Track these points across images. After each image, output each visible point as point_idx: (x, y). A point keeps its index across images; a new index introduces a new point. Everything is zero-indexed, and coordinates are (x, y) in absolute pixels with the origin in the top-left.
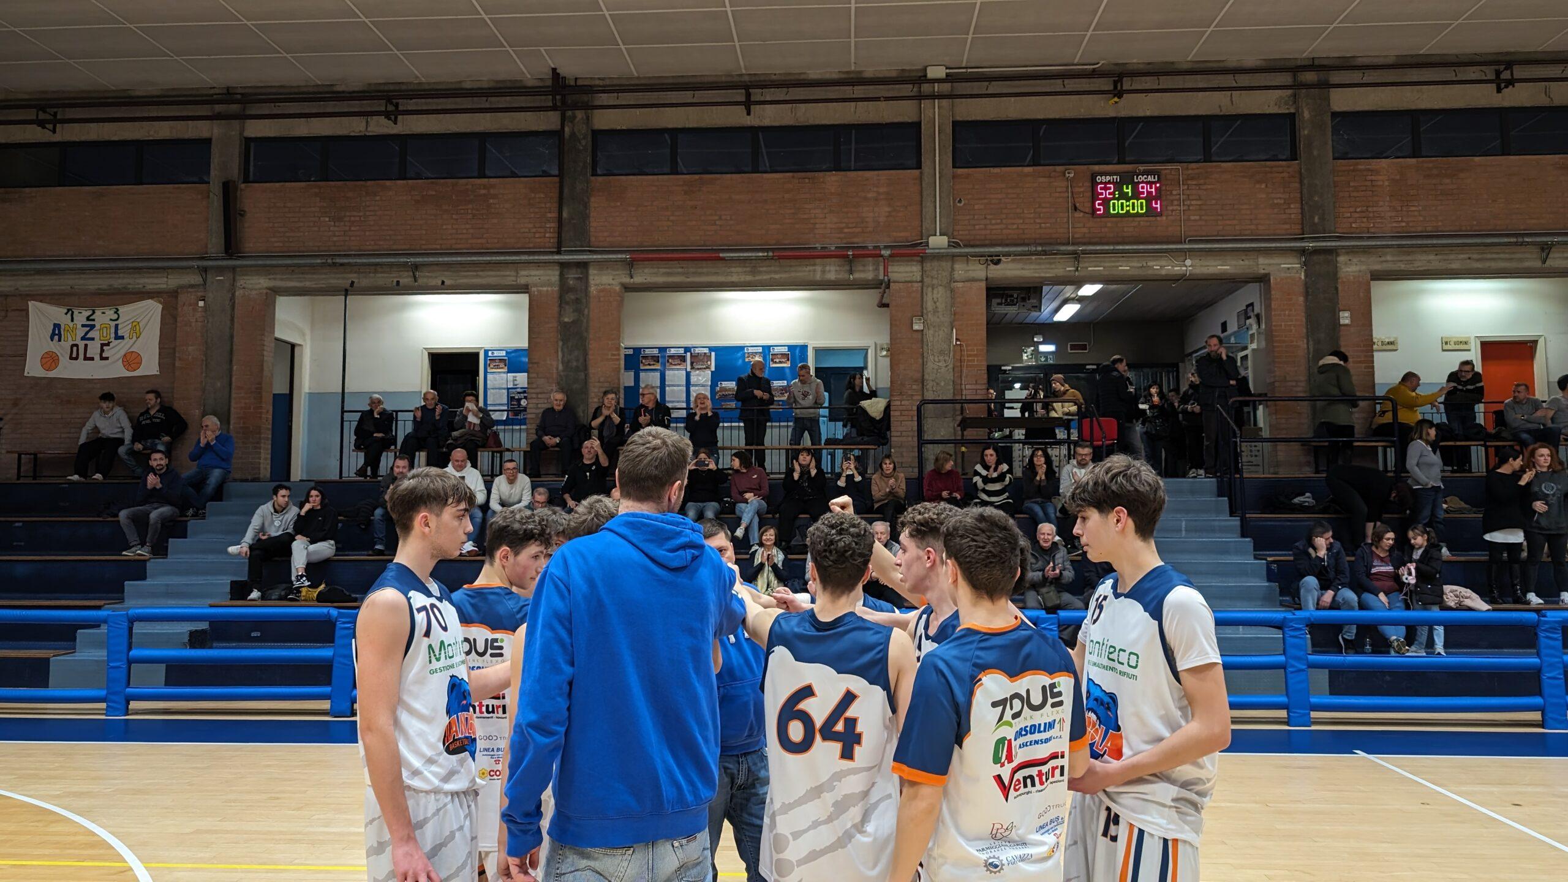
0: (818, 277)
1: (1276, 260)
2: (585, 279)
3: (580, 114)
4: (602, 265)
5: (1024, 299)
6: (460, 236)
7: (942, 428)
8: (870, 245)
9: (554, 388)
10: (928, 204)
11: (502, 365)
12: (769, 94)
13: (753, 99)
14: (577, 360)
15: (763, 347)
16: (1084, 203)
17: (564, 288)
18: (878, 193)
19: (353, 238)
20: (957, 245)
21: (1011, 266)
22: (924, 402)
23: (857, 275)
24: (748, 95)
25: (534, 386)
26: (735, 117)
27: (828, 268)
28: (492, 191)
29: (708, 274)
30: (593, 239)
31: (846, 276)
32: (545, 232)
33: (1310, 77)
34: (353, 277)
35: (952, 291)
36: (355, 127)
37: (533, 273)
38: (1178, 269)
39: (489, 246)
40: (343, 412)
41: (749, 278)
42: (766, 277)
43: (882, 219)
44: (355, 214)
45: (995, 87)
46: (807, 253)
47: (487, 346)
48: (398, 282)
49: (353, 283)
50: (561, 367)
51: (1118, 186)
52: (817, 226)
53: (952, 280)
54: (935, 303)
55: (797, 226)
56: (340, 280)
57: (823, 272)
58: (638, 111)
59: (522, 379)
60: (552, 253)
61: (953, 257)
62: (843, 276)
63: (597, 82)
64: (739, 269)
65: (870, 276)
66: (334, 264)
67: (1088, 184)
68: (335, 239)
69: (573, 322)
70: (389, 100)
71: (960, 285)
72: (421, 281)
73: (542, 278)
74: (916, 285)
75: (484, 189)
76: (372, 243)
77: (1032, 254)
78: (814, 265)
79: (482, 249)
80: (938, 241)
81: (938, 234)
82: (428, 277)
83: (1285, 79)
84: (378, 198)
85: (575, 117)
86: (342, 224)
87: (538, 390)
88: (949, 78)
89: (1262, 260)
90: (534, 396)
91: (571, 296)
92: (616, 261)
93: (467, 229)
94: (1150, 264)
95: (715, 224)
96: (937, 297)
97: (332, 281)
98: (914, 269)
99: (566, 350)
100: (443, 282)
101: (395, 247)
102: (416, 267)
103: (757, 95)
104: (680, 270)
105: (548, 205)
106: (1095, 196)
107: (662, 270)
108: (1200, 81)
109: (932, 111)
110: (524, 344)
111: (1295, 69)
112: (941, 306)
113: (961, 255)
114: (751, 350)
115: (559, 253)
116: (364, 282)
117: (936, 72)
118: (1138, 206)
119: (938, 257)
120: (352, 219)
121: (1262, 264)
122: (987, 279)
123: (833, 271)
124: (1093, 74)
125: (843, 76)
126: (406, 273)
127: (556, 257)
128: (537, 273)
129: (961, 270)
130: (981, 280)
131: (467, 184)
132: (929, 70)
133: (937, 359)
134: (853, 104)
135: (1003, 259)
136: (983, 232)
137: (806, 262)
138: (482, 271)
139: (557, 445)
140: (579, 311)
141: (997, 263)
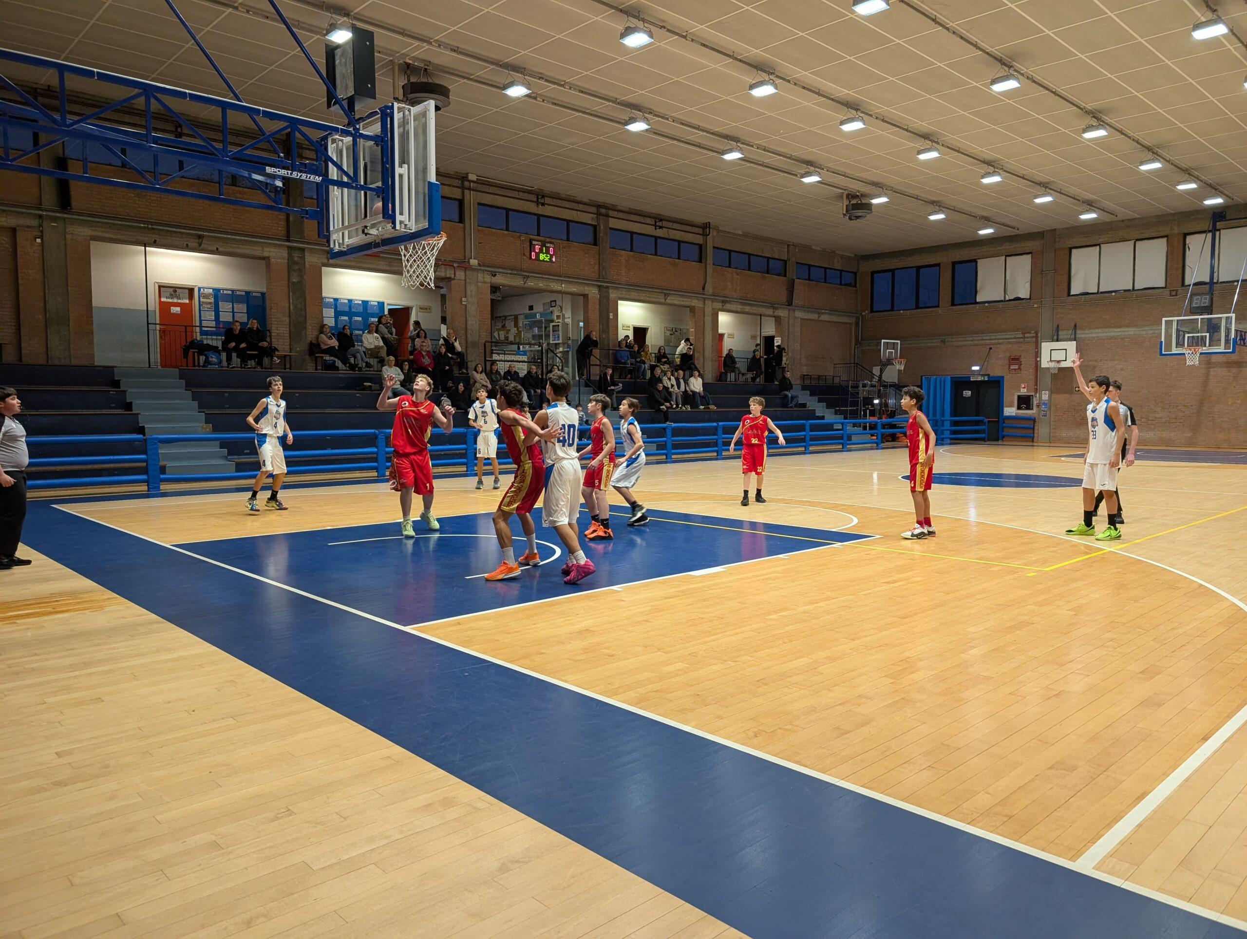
1: (590, 288)
2: (303, 258)
4: (312, 251)
6: (226, 222)
16: (528, 254)
17: (290, 261)
19: (153, 211)
20: (480, 265)
21: (501, 278)
28: (245, 196)
32: (279, 227)
33: (603, 211)
34: (155, 237)
35: (477, 286)
37: (272, 250)
38: (559, 288)
39: (244, 230)
40: (148, 324)
44: (154, 195)
48: (187, 245)
49: (156, 241)
50: (291, 307)
51: (541, 247)
53: (478, 281)
54: (471, 292)
56: (146, 238)
60: (283, 240)
67: (528, 244)
68: (140, 210)
69: (297, 282)
71: (481, 284)
72: (203, 246)
73: (278, 254)
74: (462, 282)
75: (240, 194)
76: (167, 217)
77: (507, 273)
79: (240, 231)
80: (473, 262)
82: (207, 244)
83: (594, 210)
88: (478, 181)
89: (586, 288)
91: (297, 267)
92: (320, 250)
93: (230, 217)
94: (550, 284)
96: (471, 289)
97: (140, 238)
98: (462, 273)
99: (294, 298)
100: (217, 249)
101: (183, 221)
102: (200, 237)
108: (567, 204)
109: (469, 196)
111: (599, 206)
112: (474, 293)
113: (481, 270)
115: (289, 241)
116: (164, 241)
117: (472, 177)
119: (473, 269)
120: (152, 198)
121: (587, 290)
122: (491, 282)
124: (529, 192)
126: (193, 240)
127: (286, 243)
128: (275, 250)
129: (481, 277)
130: (488, 283)
131: (229, 189)
132: (469, 174)
135: (497, 274)
136: (490, 260)
138: (241, 245)
140: (300, 276)
141: (495, 275)
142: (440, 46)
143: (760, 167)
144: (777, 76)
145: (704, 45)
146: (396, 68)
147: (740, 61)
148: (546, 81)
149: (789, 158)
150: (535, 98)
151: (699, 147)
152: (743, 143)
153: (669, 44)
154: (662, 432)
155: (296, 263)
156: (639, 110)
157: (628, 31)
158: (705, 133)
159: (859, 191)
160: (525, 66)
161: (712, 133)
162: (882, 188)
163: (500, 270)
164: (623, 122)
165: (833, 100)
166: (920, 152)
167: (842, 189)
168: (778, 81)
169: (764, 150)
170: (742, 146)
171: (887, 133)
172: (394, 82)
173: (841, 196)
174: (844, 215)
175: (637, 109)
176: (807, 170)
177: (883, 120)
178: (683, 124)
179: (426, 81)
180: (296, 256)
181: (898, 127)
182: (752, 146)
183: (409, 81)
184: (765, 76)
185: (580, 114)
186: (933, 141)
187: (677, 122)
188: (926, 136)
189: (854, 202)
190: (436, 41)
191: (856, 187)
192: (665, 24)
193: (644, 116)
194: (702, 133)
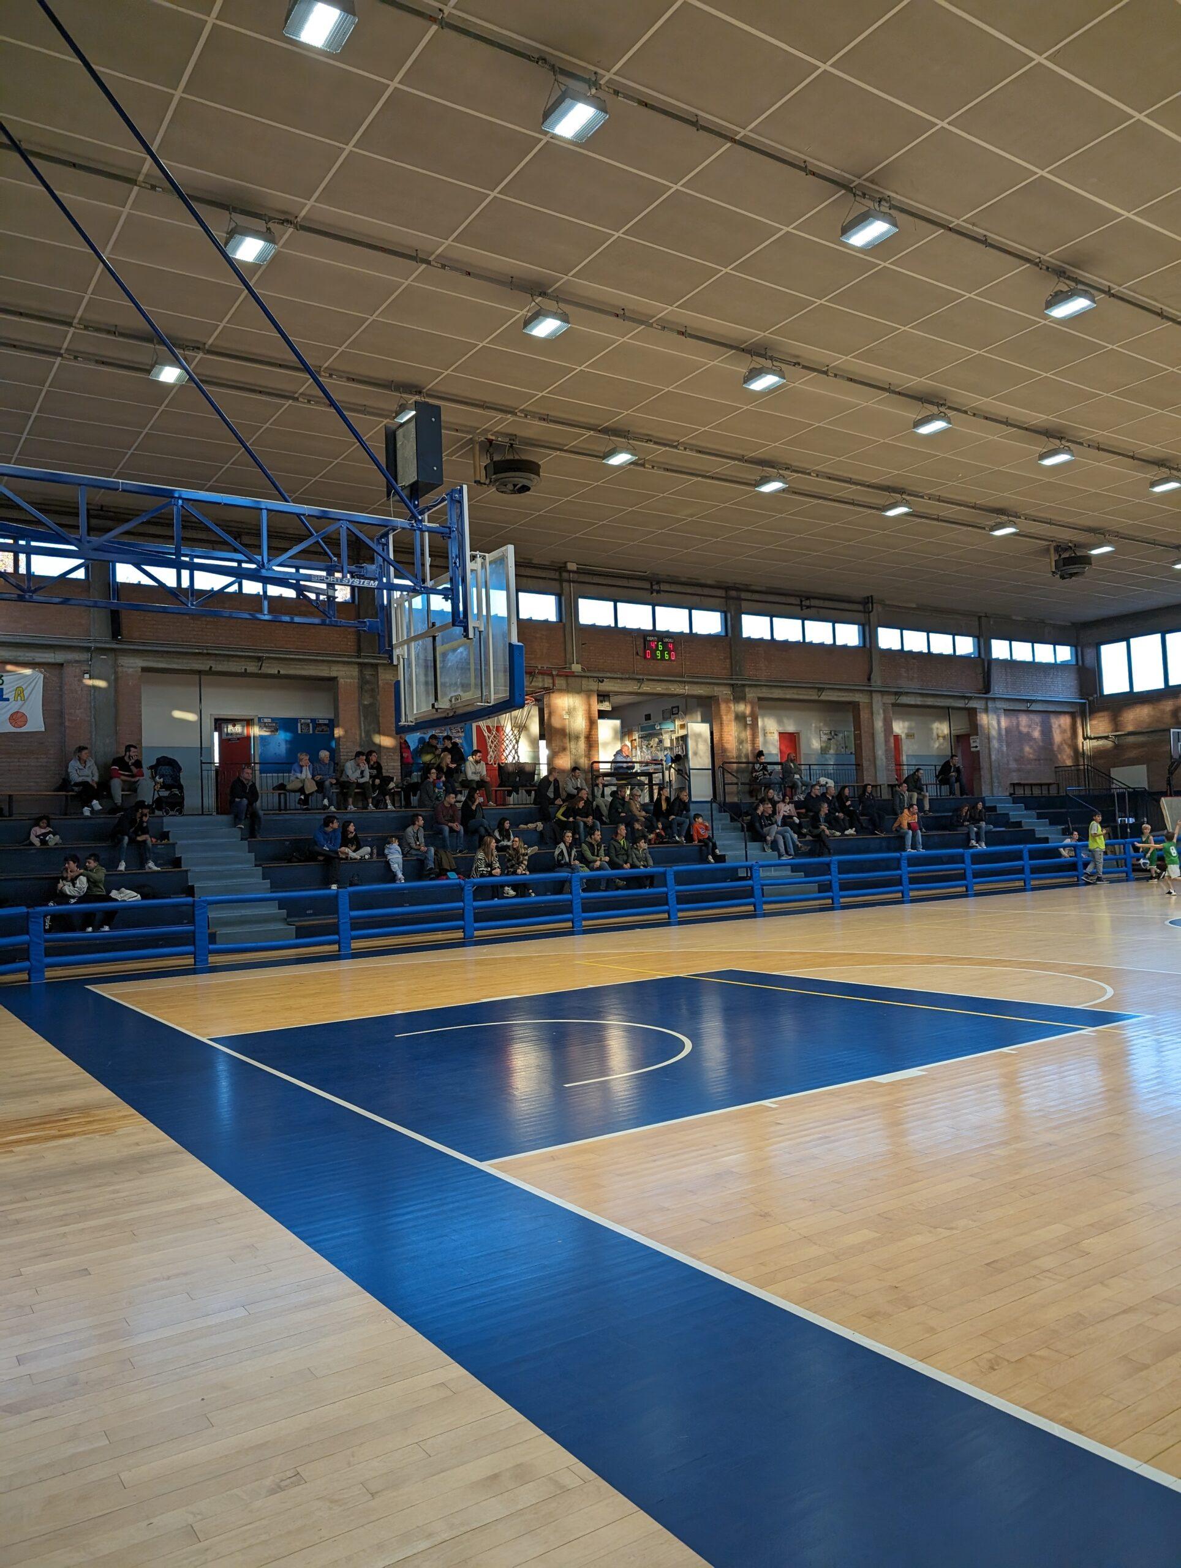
1: (721, 688)
2: (375, 674)
4: (386, 667)
6: (289, 639)
10: (569, 644)
16: (641, 653)
17: (362, 681)
18: (542, 634)
19: (208, 634)
20: (584, 670)
23: (534, 685)
32: (349, 642)
33: (733, 593)
34: (210, 663)
37: (341, 669)
38: (681, 691)
39: (309, 648)
40: (201, 763)
45: (596, 580)
48: (246, 670)
49: (211, 667)
53: (581, 690)
54: (574, 703)
56: (200, 665)
60: (353, 656)
61: (582, 677)
65: (540, 685)
68: (195, 633)
69: (369, 704)
71: (585, 693)
72: (263, 670)
73: (347, 673)
75: (304, 607)
76: (225, 639)
77: (618, 678)
79: (305, 650)
80: (576, 667)
82: (267, 667)
83: (723, 592)
86: (200, 622)
88: (577, 571)
89: (716, 688)
91: (367, 687)
93: (294, 634)
94: (670, 687)
96: (575, 700)
97: (194, 665)
98: (563, 682)
99: (366, 723)
100: (279, 672)
101: (241, 643)
102: (259, 659)
108: (689, 590)
109: (569, 589)
111: (727, 589)
112: (577, 705)
113: (585, 677)
115: (359, 657)
116: (220, 667)
117: (572, 566)
119: (575, 676)
121: (717, 691)
122: (597, 690)
124: (643, 578)
125: (522, 561)
126: (252, 664)
127: (357, 660)
128: (344, 669)
129: (585, 684)
131: (292, 603)
132: (568, 564)
134: (525, 579)
136: (594, 664)
138: (306, 665)
140: (373, 697)
141: (602, 682)
142: (526, 416)
143: (935, 523)
144: (950, 408)
145: (851, 380)
146: (477, 447)
147: (899, 393)
148: (656, 443)
149: (973, 507)
150: (643, 465)
151: (853, 504)
152: (909, 495)
153: (805, 383)
154: (826, 869)
155: (367, 682)
156: (773, 467)
157: (755, 373)
158: (859, 487)
159: (1071, 541)
160: (627, 429)
161: (868, 486)
162: (1103, 534)
163: (609, 675)
164: (753, 482)
165: (1026, 429)
166: (1154, 484)
167: (1050, 541)
168: (951, 413)
169: (939, 500)
170: (908, 498)
171: (1106, 464)
172: (474, 463)
173: (1048, 550)
174: (1054, 572)
175: (769, 466)
176: (999, 520)
177: (1099, 449)
178: (830, 478)
179: (512, 458)
180: (368, 672)
181: (1119, 454)
182: (922, 497)
183: (491, 460)
184: (935, 410)
185: (699, 479)
186: (1170, 468)
187: (823, 477)
188: (1160, 463)
189: (1066, 555)
190: (522, 411)
191: (1066, 536)
192: (799, 360)
193: (779, 473)
194: (854, 487)
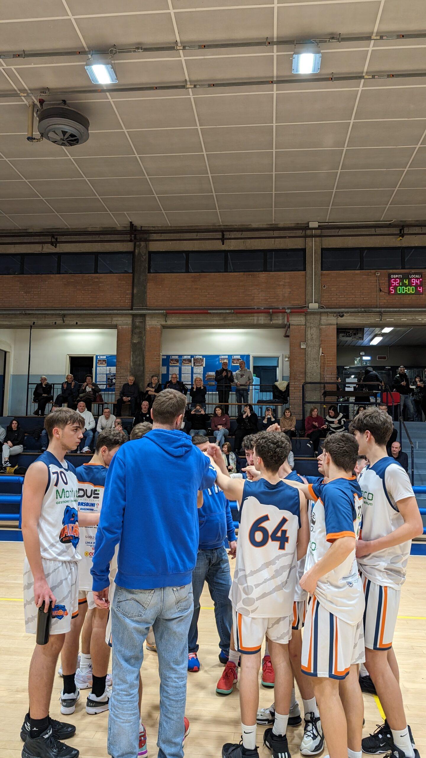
0: (255, 322)
2: (144, 322)
3: (143, 244)
4: (152, 316)
5: (355, 334)
6: (85, 301)
7: (314, 395)
8: (281, 308)
9: (129, 374)
10: (309, 288)
11: (104, 363)
12: (233, 235)
13: (225, 237)
14: (140, 361)
15: (228, 356)
16: (385, 288)
17: (134, 326)
18: (285, 282)
19: (35, 302)
20: (322, 307)
21: (348, 318)
22: (306, 383)
23: (274, 322)
24: (223, 235)
25: (119, 373)
26: (217, 245)
27: (260, 318)
28: (101, 280)
29: (203, 320)
30: (148, 303)
31: (269, 322)
32: (126, 300)
34: (34, 320)
35: (320, 329)
36: (36, 249)
37: (119, 319)
39: (98, 306)
40: (28, 384)
41: (222, 322)
42: (230, 322)
43: (286, 295)
44: (36, 290)
45: (342, 232)
46: (250, 311)
47: (97, 354)
48: (55, 323)
49: (34, 323)
50: (132, 364)
51: (401, 280)
52: (255, 298)
53: (320, 324)
54: (312, 335)
55: (245, 298)
56: (29, 322)
57: (258, 320)
58: (170, 242)
59: (113, 369)
60: (128, 310)
61: (321, 313)
62: (267, 322)
63: (151, 229)
64: (217, 318)
65: (280, 322)
66: (26, 314)
67: (387, 279)
68: (26, 302)
69: (138, 343)
70: (53, 236)
71: (324, 327)
72: (67, 322)
73: (124, 322)
74: (302, 326)
75: (97, 278)
76: (44, 304)
77: (359, 312)
78: (254, 316)
79: (95, 307)
80: (313, 306)
81: (313, 302)
82: (69, 320)
84: (47, 283)
85: (140, 245)
86: (30, 295)
87: (121, 375)
88: (320, 228)
90: (119, 377)
91: (137, 330)
92: (159, 314)
93: (89, 298)
94: (417, 318)
95: (206, 297)
96: (312, 333)
97: (25, 322)
98: (302, 319)
99: (134, 356)
100: (77, 323)
101: (54, 306)
102: (64, 316)
103: (227, 235)
104: (190, 318)
105: (127, 287)
106: (390, 285)
107: (181, 318)
109: (311, 243)
110: (115, 353)
112: (315, 337)
113: (325, 313)
114: (222, 357)
115: (132, 309)
116: (40, 322)
117: (313, 225)
118: (411, 290)
119: (313, 313)
120: (35, 292)
122: (337, 324)
123: (262, 319)
124: (390, 226)
125: (269, 226)
126: (60, 319)
127: (131, 312)
128: (121, 319)
129: (324, 319)
130: (334, 325)
131: (89, 277)
132: (310, 223)
133: (312, 363)
134: (273, 239)
135: (345, 314)
136: (336, 302)
137: (250, 315)
138: (95, 318)
139: (129, 401)
140: (141, 337)
141: (342, 316)
146: (30, 109)
